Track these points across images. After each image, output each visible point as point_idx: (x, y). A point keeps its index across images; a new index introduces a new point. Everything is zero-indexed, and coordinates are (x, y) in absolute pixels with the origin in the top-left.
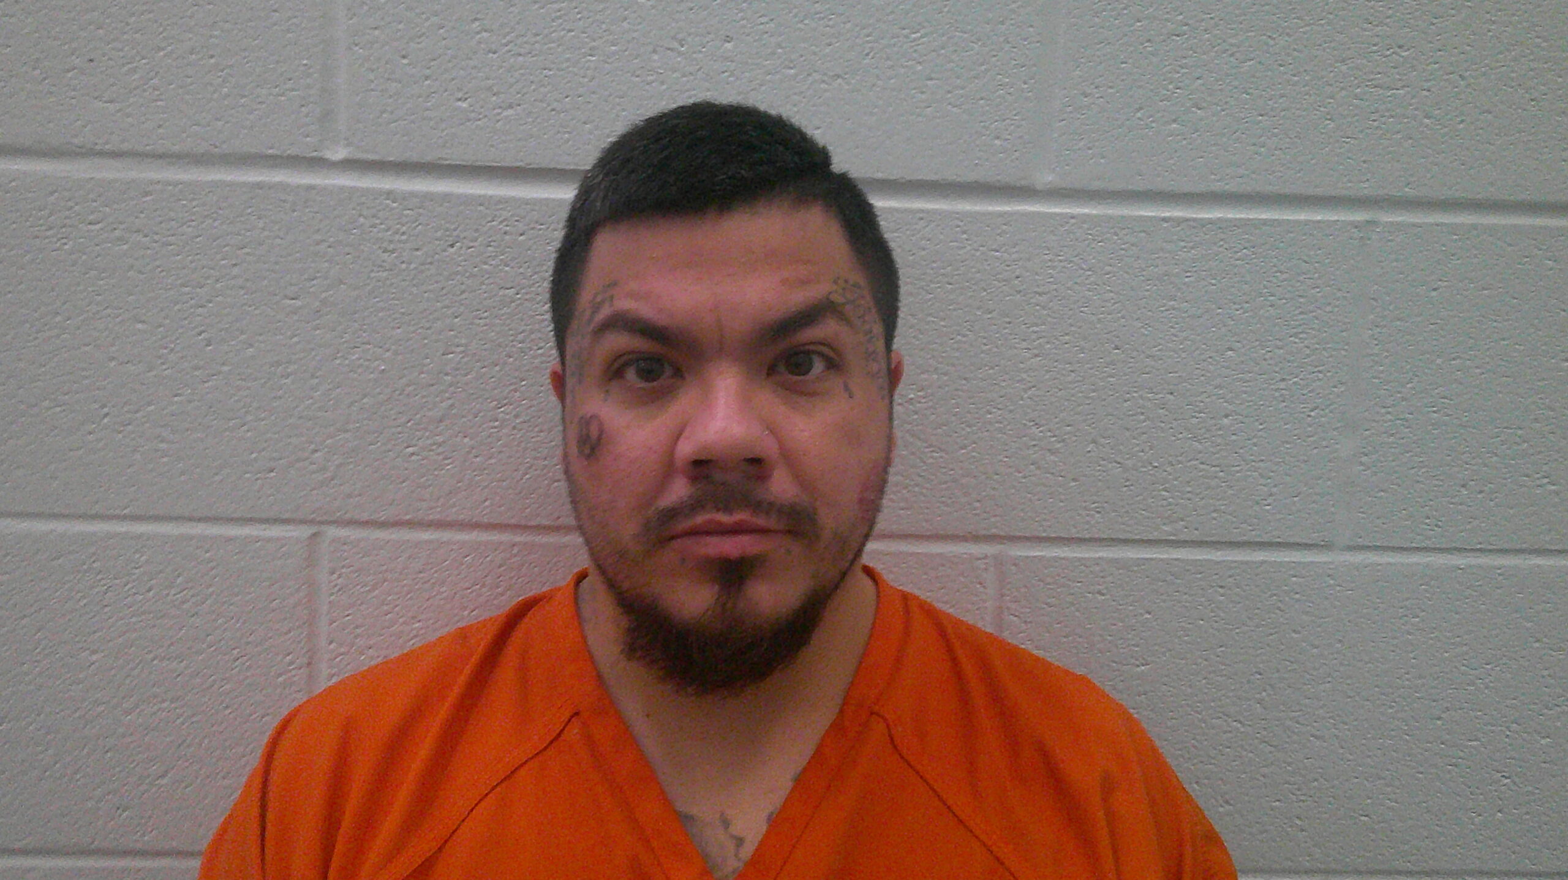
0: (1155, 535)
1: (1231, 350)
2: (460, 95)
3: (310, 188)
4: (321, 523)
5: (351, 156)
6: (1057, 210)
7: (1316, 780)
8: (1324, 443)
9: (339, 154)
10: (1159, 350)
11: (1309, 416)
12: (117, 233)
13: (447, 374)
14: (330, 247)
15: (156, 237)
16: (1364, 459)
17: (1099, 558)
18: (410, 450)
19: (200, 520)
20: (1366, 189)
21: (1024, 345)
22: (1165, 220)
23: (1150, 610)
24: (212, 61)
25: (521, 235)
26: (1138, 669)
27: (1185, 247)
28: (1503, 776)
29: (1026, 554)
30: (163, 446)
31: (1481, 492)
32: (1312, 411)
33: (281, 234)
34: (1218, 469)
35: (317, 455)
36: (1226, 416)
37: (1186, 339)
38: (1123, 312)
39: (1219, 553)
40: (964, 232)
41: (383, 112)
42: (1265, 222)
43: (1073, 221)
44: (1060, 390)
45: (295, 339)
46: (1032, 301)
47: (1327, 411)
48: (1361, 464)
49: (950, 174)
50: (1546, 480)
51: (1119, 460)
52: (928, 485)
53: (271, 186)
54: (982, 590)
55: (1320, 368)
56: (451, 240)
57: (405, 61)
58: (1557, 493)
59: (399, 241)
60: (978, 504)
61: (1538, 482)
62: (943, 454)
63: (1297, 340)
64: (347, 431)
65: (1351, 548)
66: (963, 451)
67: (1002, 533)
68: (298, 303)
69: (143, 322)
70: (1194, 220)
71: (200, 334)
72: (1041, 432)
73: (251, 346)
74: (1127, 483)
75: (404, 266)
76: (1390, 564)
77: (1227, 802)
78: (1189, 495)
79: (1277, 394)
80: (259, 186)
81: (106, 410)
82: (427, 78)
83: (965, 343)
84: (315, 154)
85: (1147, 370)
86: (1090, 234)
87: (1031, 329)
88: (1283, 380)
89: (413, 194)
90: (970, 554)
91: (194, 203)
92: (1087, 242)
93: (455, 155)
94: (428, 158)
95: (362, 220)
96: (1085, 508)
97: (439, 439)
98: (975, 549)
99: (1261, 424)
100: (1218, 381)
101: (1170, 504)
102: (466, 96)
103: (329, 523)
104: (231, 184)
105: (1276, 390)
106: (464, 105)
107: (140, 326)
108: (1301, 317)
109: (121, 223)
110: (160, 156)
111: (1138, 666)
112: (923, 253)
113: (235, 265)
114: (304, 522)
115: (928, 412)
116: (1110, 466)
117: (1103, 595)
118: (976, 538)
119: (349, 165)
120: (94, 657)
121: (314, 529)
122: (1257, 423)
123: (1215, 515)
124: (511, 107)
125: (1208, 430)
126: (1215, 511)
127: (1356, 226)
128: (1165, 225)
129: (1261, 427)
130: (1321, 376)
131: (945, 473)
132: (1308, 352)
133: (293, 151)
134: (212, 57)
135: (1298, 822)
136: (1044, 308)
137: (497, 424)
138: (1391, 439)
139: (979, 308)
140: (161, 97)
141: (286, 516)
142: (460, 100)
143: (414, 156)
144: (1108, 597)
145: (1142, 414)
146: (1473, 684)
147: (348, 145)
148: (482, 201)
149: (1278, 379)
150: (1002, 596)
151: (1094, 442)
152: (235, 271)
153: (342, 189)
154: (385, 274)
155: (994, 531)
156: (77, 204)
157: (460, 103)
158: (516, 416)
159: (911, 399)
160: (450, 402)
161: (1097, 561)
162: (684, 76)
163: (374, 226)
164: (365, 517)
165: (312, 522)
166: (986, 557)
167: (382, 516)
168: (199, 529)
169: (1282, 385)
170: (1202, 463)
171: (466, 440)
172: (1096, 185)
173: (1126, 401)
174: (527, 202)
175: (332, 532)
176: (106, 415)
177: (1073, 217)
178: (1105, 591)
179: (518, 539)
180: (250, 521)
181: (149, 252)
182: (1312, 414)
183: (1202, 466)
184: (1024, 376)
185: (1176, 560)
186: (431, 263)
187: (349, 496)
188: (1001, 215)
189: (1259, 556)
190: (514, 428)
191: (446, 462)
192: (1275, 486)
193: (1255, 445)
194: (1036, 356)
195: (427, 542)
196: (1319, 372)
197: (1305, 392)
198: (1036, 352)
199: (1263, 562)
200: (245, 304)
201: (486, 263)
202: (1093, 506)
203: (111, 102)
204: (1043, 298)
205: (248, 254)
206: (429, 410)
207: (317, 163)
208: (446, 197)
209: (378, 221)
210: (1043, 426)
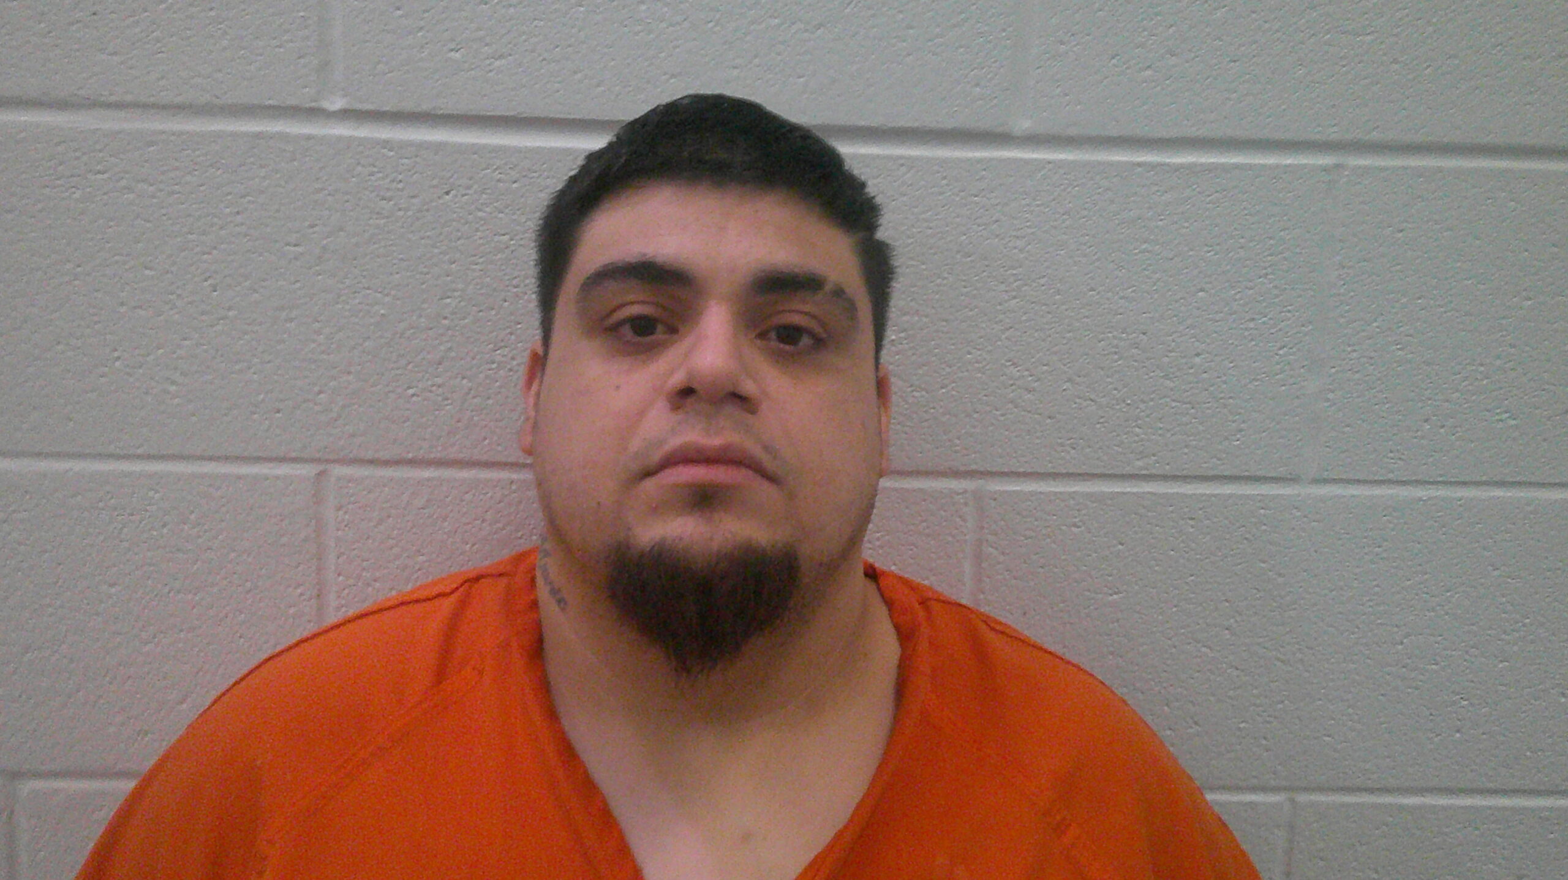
0: (1128, 470)
1: (1202, 290)
2: (452, 46)
3: (309, 138)
4: (328, 461)
5: (347, 107)
6: (1035, 156)
7: (1283, 702)
8: (1292, 381)
9: (337, 104)
10: (1133, 291)
11: (1277, 354)
12: (123, 183)
13: (445, 318)
14: (329, 195)
15: (162, 186)
16: (1331, 396)
17: (1074, 492)
18: (411, 391)
19: (211, 459)
20: (1333, 134)
21: (1003, 287)
22: (1139, 165)
23: (1123, 542)
24: (212, 13)
25: (515, 182)
26: (1110, 598)
27: (1158, 191)
28: (1462, 698)
29: (1001, 489)
30: (173, 388)
31: (1443, 427)
32: (1280, 349)
33: (283, 183)
34: (1188, 406)
35: (322, 396)
36: (1198, 355)
37: (1159, 280)
38: (1099, 254)
39: (1189, 486)
40: (945, 178)
41: (379, 62)
42: (1236, 166)
43: (1050, 166)
44: (1037, 331)
45: (298, 285)
46: (1010, 245)
47: (1294, 350)
48: (1328, 400)
49: (930, 121)
50: (1507, 415)
51: (1092, 397)
52: (909, 424)
53: (271, 137)
54: (962, 523)
55: (1289, 308)
56: (446, 188)
57: (399, 13)
58: (1517, 427)
59: (398, 189)
60: (958, 442)
61: (1497, 417)
62: (924, 393)
63: (1265, 281)
64: (349, 373)
65: (1316, 481)
66: (944, 391)
67: (982, 469)
68: (299, 249)
69: (151, 269)
70: (1168, 165)
71: (206, 280)
72: (1018, 371)
73: (255, 291)
74: (1101, 420)
75: (401, 213)
76: (1353, 496)
77: (1196, 723)
78: (1160, 432)
79: (1246, 333)
80: (259, 135)
81: (116, 354)
82: (421, 29)
83: (945, 285)
84: (313, 104)
85: (1121, 310)
86: (1066, 179)
87: (1009, 272)
88: (1253, 319)
89: (410, 144)
90: (950, 489)
91: (197, 153)
92: (1062, 187)
93: (447, 105)
94: (425, 107)
95: (359, 168)
96: (1062, 445)
97: (439, 381)
98: (954, 484)
99: (1231, 363)
100: (1189, 322)
101: (1142, 440)
102: (459, 47)
103: (334, 461)
104: (234, 135)
105: (1246, 329)
106: (458, 55)
107: (147, 272)
108: (1269, 258)
109: (127, 172)
110: (164, 107)
111: (1111, 595)
112: (905, 199)
113: (238, 213)
114: (313, 460)
115: (910, 353)
116: (1085, 404)
117: (1079, 527)
118: (956, 474)
119: (347, 114)
120: (113, 590)
121: (321, 467)
122: (1226, 362)
123: (1186, 450)
124: (501, 57)
125: (1179, 370)
126: (1186, 446)
127: (1326, 169)
128: (1140, 169)
129: (1232, 365)
130: (1289, 315)
131: (926, 412)
132: (1276, 292)
133: (292, 101)
134: (211, 9)
135: (1264, 742)
136: (1021, 251)
137: (494, 366)
138: (1357, 376)
139: (958, 252)
140: (163, 49)
141: (294, 455)
142: (452, 50)
143: (409, 106)
144: (1083, 528)
145: (1116, 353)
146: (1433, 610)
147: (345, 96)
148: (475, 149)
149: (1247, 318)
150: (982, 528)
151: (1069, 380)
152: (239, 219)
153: (340, 139)
154: (382, 221)
155: (974, 467)
156: (84, 154)
157: (452, 53)
158: (513, 358)
159: (893, 340)
160: (449, 345)
161: (1072, 495)
162: (672, 25)
163: (372, 174)
164: (369, 455)
165: (318, 461)
166: (965, 491)
167: (384, 455)
168: (209, 468)
169: (1252, 325)
170: (1174, 401)
171: (465, 381)
172: (1072, 131)
173: (1100, 342)
174: (518, 150)
175: (339, 470)
176: (118, 358)
177: (1049, 163)
178: (1080, 524)
179: (515, 476)
180: (258, 460)
181: (155, 200)
182: (1281, 352)
183: (1174, 404)
184: (1001, 317)
185: (1149, 493)
186: (428, 210)
187: (353, 435)
188: (979, 161)
189: (1228, 489)
190: (510, 370)
191: (446, 402)
192: (1244, 422)
193: (1225, 382)
194: (1015, 298)
195: (428, 479)
196: (1289, 311)
197: (1273, 331)
198: (1014, 293)
199: (1230, 496)
200: (249, 251)
201: (480, 210)
202: (1069, 442)
203: (115, 53)
204: (1019, 243)
205: (249, 202)
206: (429, 353)
207: (314, 113)
208: (439, 147)
209: (375, 170)
210: (1020, 366)
